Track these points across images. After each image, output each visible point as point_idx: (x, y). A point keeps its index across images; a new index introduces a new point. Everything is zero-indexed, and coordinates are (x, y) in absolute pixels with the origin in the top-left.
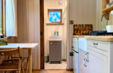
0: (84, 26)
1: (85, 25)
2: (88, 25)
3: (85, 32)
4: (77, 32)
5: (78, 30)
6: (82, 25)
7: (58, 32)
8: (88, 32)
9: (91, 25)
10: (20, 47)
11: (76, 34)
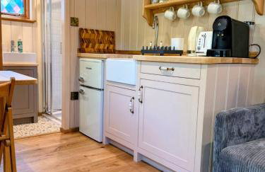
0: (101, 33)
1: (103, 31)
2: (107, 32)
3: (102, 47)
4: (87, 47)
5: (89, 41)
6: (97, 31)
7: (20, 43)
8: (108, 48)
9: (113, 33)
10: (16, 79)
11: (86, 49)
